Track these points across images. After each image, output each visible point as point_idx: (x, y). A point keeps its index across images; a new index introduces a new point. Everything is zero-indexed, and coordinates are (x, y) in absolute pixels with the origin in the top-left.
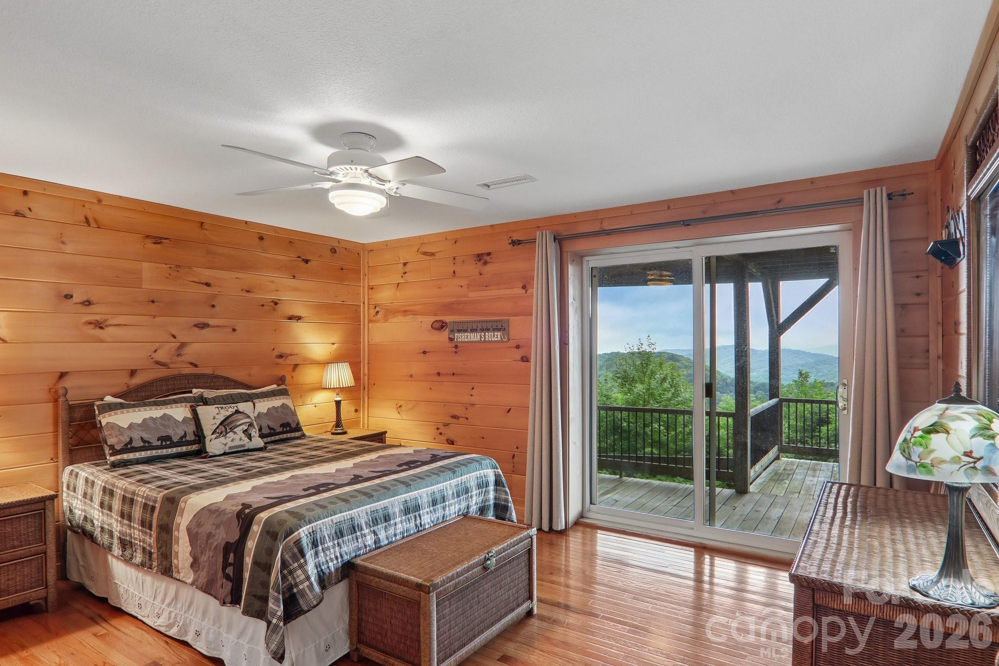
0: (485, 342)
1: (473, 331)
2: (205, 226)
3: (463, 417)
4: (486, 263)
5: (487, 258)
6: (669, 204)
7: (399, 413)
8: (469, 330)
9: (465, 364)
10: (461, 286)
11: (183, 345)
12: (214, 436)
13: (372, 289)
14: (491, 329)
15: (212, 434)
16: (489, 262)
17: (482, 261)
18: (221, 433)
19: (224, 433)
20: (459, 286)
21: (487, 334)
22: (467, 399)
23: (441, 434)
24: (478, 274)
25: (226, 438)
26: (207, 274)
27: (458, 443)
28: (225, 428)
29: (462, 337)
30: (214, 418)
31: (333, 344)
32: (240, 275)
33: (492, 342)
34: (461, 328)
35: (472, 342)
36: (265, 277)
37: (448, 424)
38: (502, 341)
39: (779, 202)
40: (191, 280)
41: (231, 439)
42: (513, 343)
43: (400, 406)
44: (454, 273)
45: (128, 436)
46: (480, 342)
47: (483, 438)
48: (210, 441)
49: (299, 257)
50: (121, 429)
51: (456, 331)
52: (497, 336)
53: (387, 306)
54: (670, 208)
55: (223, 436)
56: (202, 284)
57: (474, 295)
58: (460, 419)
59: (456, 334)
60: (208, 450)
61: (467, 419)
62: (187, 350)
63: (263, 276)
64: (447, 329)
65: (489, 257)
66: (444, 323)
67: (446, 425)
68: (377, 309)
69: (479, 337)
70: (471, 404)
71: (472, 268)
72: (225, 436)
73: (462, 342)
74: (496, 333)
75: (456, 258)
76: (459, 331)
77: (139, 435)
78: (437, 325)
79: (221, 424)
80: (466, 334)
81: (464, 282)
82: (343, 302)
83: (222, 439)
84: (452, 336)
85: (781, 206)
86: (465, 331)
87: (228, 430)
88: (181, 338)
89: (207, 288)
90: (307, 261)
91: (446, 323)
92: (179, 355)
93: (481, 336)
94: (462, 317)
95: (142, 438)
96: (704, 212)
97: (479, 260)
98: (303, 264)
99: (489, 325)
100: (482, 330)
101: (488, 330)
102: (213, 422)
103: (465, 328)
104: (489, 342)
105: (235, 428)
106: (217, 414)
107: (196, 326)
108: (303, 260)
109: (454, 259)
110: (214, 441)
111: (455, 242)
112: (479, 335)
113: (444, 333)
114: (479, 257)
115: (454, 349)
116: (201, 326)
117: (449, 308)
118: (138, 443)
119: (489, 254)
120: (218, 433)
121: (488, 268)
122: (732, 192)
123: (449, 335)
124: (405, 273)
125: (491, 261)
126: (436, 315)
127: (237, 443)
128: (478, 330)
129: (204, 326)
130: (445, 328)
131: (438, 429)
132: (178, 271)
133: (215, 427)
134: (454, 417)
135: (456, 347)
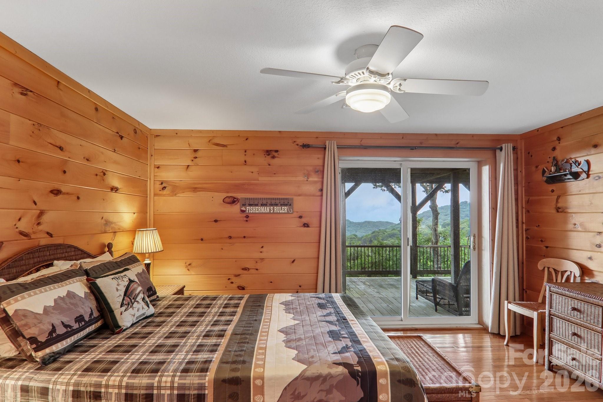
0: (274, 213)
1: (262, 205)
2: (61, 87)
3: (253, 269)
4: (273, 157)
5: (276, 154)
6: (404, 136)
7: (188, 270)
8: (260, 205)
9: (255, 230)
10: (252, 172)
11: (42, 213)
12: (123, 308)
13: (158, 168)
14: (279, 204)
15: (121, 307)
16: (277, 157)
17: (271, 156)
18: (129, 304)
19: (131, 304)
20: (250, 172)
21: (275, 207)
22: (257, 255)
23: (232, 283)
24: (268, 165)
25: (133, 309)
26: (61, 138)
27: (248, 289)
28: (130, 298)
29: (253, 209)
30: (117, 290)
31: (134, 213)
32: (83, 143)
33: (280, 213)
34: (253, 203)
35: (263, 213)
36: (99, 147)
37: (239, 275)
38: (288, 213)
39: (457, 144)
40: (49, 142)
41: (137, 309)
42: (295, 215)
43: (190, 265)
44: (245, 162)
45: (49, 323)
46: (270, 213)
47: (271, 282)
48: (121, 314)
49: (117, 133)
50: (38, 316)
51: (247, 205)
52: (285, 209)
53: (175, 183)
54: (404, 138)
55: (130, 307)
56: (57, 147)
57: (263, 179)
58: (250, 271)
59: (247, 208)
60: (120, 324)
61: (257, 270)
62: (45, 218)
63: (97, 146)
64: (239, 204)
65: (278, 153)
66: (236, 199)
67: (237, 276)
68: (164, 185)
69: (268, 210)
70: (261, 259)
71: (262, 160)
72: (132, 307)
73: (253, 213)
74: (283, 208)
75: (247, 151)
76: (250, 205)
77: (59, 319)
78: (227, 200)
79: (125, 294)
80: (257, 207)
81: (255, 169)
82: (139, 177)
83: (130, 311)
84: (243, 209)
85: (458, 146)
86: (257, 205)
87: (133, 301)
88: (42, 206)
89: (60, 151)
90: (122, 137)
91: (238, 199)
92: (39, 224)
93: (270, 209)
94: (252, 195)
95: (63, 323)
96: (421, 143)
97: (268, 155)
98: (119, 139)
99: (278, 202)
100: (271, 205)
101: (276, 205)
102: (118, 294)
103: (256, 203)
104: (277, 213)
105: (136, 298)
106: (118, 285)
107: (52, 192)
108: (120, 135)
109: (246, 152)
110: (125, 314)
111: (247, 139)
112: (268, 208)
113: (236, 206)
114: (268, 152)
115: (245, 219)
116: (55, 192)
117: (239, 187)
118: (60, 330)
119: (277, 151)
120: (126, 305)
121: (276, 161)
122: (436, 135)
123: (241, 207)
124: (196, 158)
125: (278, 156)
126: (228, 192)
127: (141, 312)
128: (268, 205)
129: (56, 192)
130: (236, 203)
131: (229, 279)
132: (39, 130)
133: (122, 298)
134: (245, 269)
135: (247, 217)
